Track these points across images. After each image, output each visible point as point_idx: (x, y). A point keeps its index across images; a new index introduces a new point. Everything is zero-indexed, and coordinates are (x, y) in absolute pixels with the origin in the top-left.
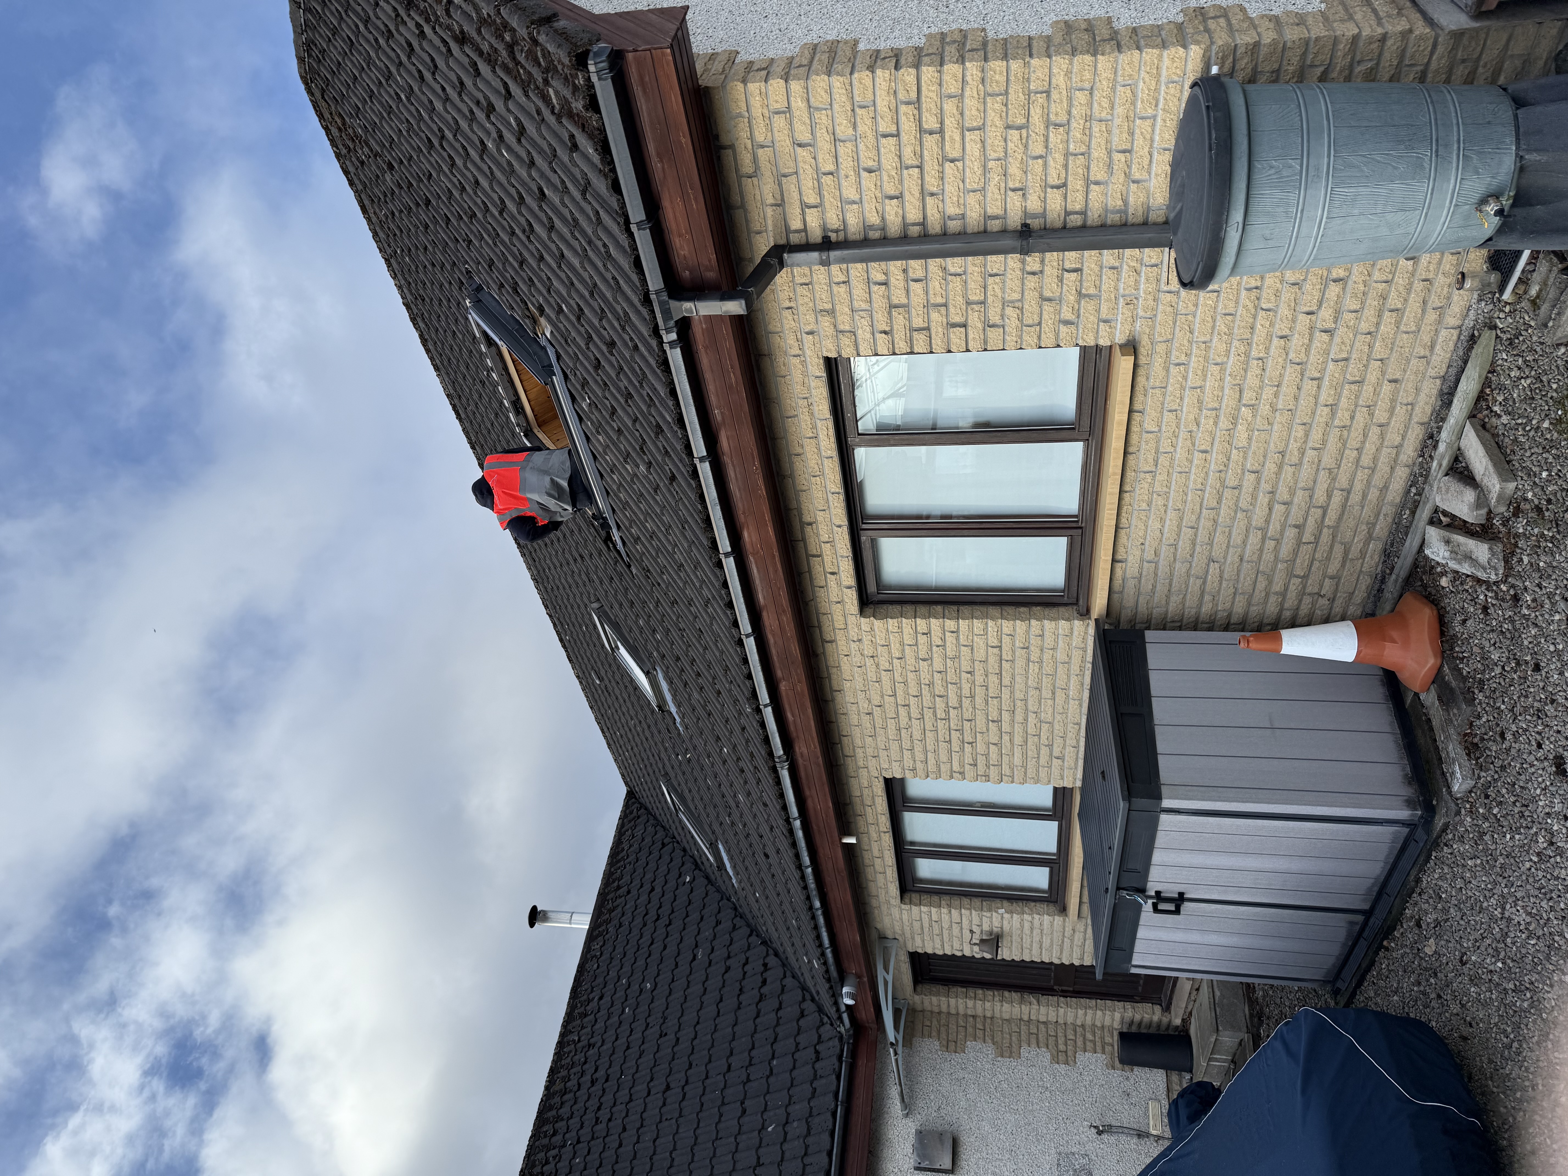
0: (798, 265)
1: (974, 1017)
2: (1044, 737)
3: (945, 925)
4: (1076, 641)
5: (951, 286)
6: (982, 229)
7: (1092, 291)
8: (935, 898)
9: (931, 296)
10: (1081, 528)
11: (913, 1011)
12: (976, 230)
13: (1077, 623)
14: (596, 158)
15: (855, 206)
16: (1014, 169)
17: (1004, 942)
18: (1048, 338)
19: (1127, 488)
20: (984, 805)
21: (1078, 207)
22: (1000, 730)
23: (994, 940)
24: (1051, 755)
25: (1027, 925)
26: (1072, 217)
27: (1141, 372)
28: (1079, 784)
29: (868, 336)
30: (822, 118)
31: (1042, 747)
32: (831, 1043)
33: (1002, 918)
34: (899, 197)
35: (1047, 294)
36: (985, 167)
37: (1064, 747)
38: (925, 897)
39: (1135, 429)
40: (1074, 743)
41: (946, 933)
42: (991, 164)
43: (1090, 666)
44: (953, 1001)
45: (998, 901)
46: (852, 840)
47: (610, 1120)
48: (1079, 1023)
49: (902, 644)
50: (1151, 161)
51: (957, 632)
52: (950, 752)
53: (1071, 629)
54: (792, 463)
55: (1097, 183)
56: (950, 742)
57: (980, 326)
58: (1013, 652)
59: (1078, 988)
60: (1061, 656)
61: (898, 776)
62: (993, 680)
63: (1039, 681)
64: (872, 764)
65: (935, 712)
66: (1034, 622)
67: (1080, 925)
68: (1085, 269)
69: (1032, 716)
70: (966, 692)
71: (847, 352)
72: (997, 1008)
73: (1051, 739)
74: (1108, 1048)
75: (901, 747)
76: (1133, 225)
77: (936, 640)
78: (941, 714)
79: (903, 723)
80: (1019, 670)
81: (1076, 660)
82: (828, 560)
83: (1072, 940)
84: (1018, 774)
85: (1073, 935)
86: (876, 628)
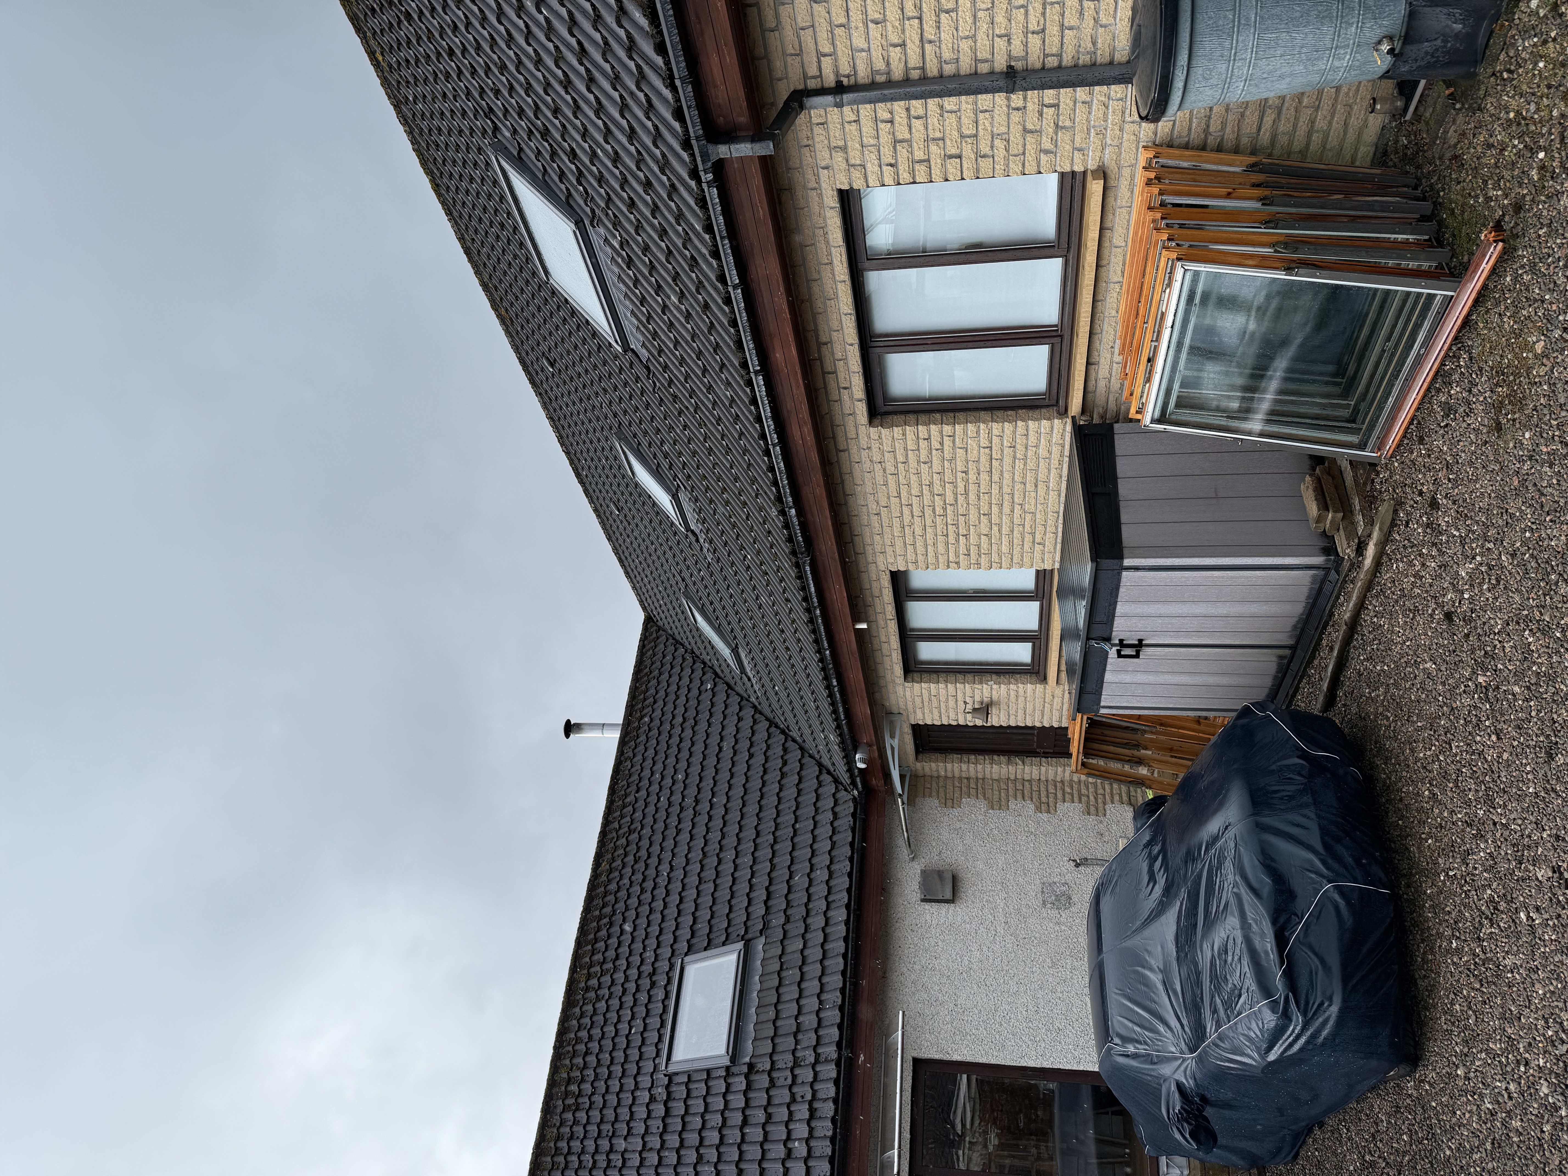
0: (815, 108)
1: (968, 779)
2: (1027, 527)
4: (1056, 437)
5: (947, 123)
6: (973, 71)
7: (1068, 123)
8: (935, 676)
9: (930, 131)
10: (1061, 336)
11: (916, 775)
12: (968, 72)
13: (1057, 422)
14: (644, 22)
15: (864, 54)
16: (1000, 19)
17: (994, 711)
18: (1031, 167)
19: (1099, 298)
20: (978, 591)
21: (1054, 50)
22: (990, 522)
23: (985, 709)
24: (1034, 542)
25: (1013, 694)
26: (1049, 59)
27: (1111, 194)
28: (1057, 566)
29: (876, 168)
31: (1026, 535)
32: (846, 806)
33: (992, 689)
34: (903, 45)
35: (1030, 126)
36: (975, 16)
37: (1045, 534)
38: (925, 676)
39: (1105, 245)
40: (1054, 530)
41: (943, 705)
42: (980, 14)
43: (1068, 459)
44: (949, 766)
45: (988, 675)
46: (864, 626)
47: (654, 888)
48: (1058, 779)
49: (906, 449)
50: (1116, 8)
51: (953, 436)
52: (947, 544)
53: (1052, 427)
54: (809, 288)
55: (1071, 28)
56: (947, 535)
57: (973, 156)
58: (1002, 451)
59: (1057, 749)
60: (1042, 452)
61: (902, 569)
62: (984, 477)
63: (1024, 476)
64: (880, 559)
65: (934, 509)
66: (1020, 423)
67: (1058, 691)
68: (1061, 104)
69: (1017, 508)
70: (961, 490)
71: (858, 184)
72: (988, 770)
73: (1034, 527)
74: (1084, 799)
75: (905, 543)
76: (1101, 65)
77: (935, 444)
78: (939, 511)
79: (907, 522)
80: (1007, 467)
81: (1055, 455)
82: (841, 375)
83: (1052, 705)
84: (1005, 561)
85: (1052, 700)
86: (883, 436)
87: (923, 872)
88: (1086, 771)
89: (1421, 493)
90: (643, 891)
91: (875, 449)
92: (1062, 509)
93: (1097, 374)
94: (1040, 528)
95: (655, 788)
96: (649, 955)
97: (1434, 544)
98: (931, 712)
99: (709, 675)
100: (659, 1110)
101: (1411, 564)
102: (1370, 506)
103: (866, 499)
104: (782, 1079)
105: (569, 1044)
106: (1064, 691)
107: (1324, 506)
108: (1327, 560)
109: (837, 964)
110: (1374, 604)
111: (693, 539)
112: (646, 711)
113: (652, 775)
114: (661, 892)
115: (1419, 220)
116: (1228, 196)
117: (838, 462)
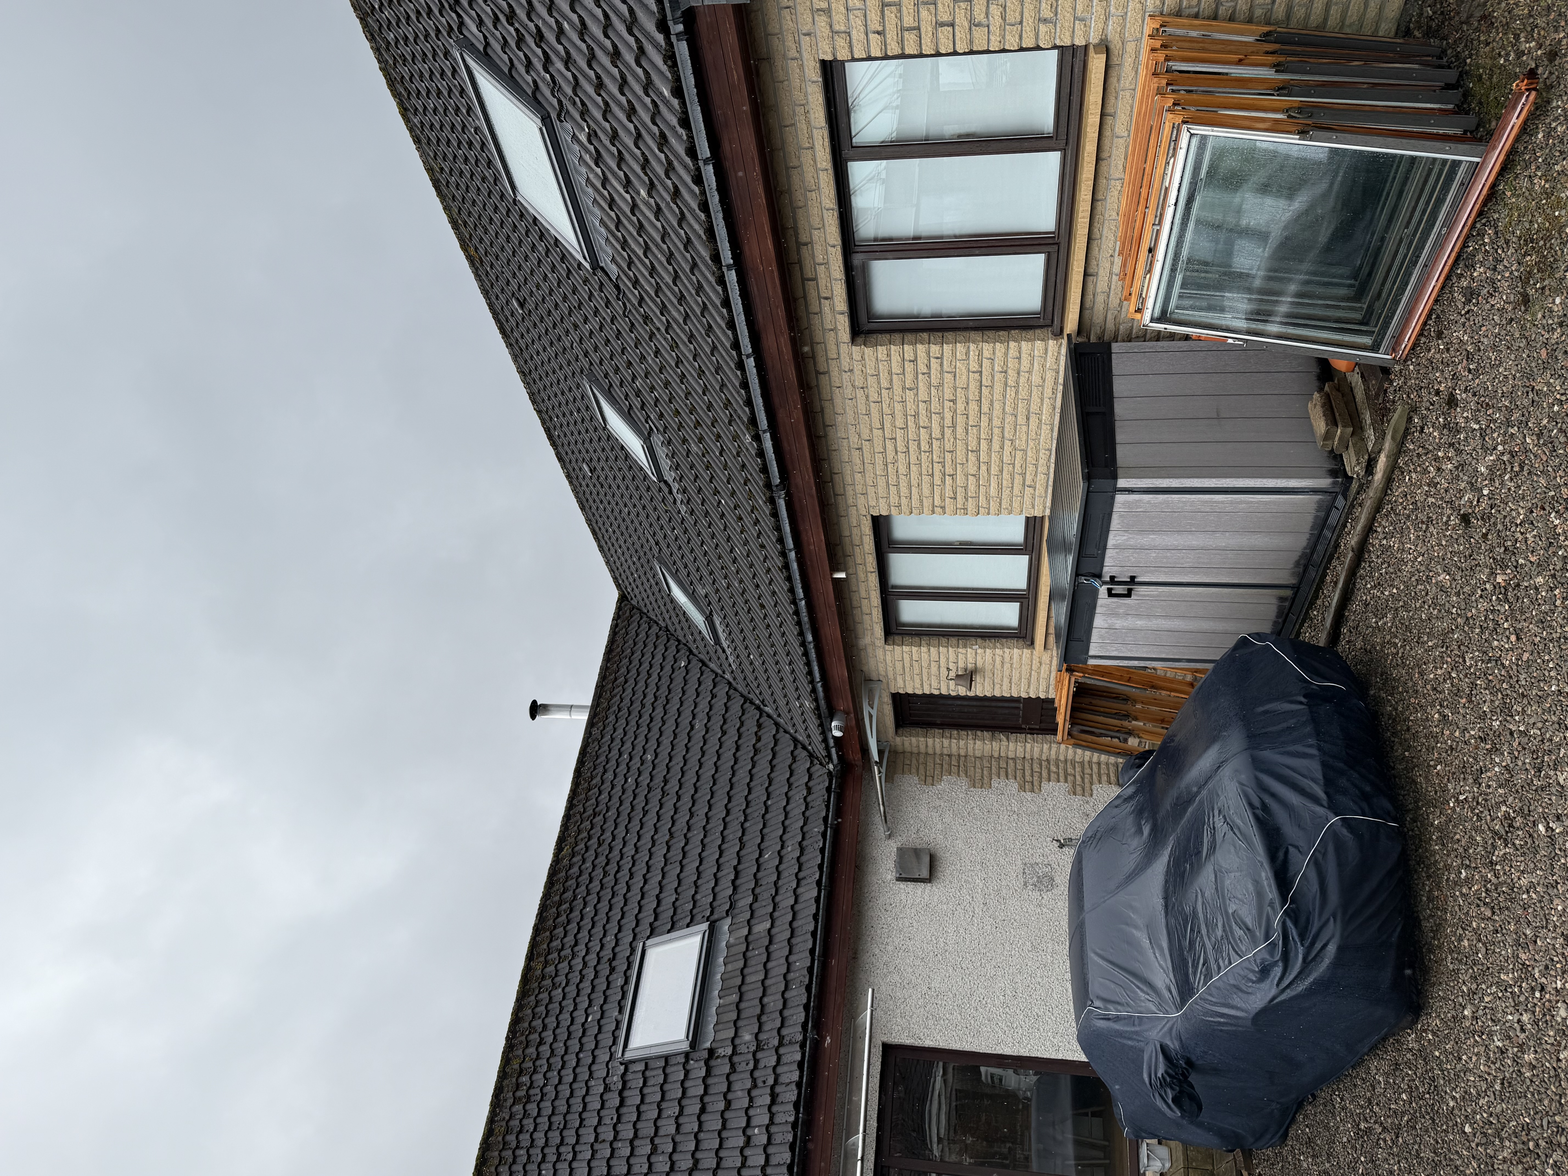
1: (950, 756)
2: (1018, 466)
3: (925, 664)
4: (1050, 361)
8: (917, 639)
10: (1057, 245)
11: (896, 751)
13: (1051, 342)
17: (978, 678)
18: (1029, 40)
19: (1099, 195)
20: (964, 543)
22: (978, 459)
23: (969, 676)
24: (1024, 483)
25: (998, 659)
27: (1113, 73)
28: (1048, 512)
29: (863, 36)
31: (1016, 476)
32: (820, 780)
33: (976, 654)
37: (1036, 475)
38: (907, 639)
39: (1106, 133)
40: (1045, 473)
41: (925, 671)
43: (1062, 387)
44: (930, 741)
45: (973, 639)
46: (842, 575)
47: (617, 872)
48: (1044, 758)
49: (890, 373)
51: (940, 358)
52: (932, 485)
53: (1046, 349)
54: (789, 177)
56: (932, 475)
57: (966, 24)
58: (993, 377)
59: (1043, 726)
60: (1036, 379)
61: (884, 513)
62: (973, 406)
63: (1016, 407)
64: (861, 500)
65: (919, 444)
66: (1012, 344)
67: (1046, 657)
69: (1007, 443)
70: (948, 422)
71: (843, 54)
72: (970, 746)
73: (1024, 466)
74: (1070, 778)
75: (887, 482)
77: (922, 368)
78: (924, 446)
79: (890, 458)
80: (997, 396)
81: (1049, 383)
82: (822, 282)
83: (1039, 673)
84: (993, 506)
85: (1039, 668)
86: (866, 357)
87: (899, 850)
88: (1072, 741)
89: (1438, 393)
90: (605, 874)
91: (857, 372)
92: (1054, 445)
93: (1095, 287)
94: (1031, 469)
95: (623, 768)
96: (610, 939)
97: (1451, 445)
98: (912, 679)
99: (683, 652)
100: (613, 1100)
101: (1426, 471)
102: (1382, 420)
103: (846, 431)
104: (744, 1064)
105: (522, 1035)
106: (1052, 657)
107: (1332, 420)
108: (1334, 483)
109: (804, 943)
110: (1383, 525)
111: (666, 490)
112: (616, 691)
113: (620, 756)
114: (624, 875)
115: (1443, 88)
116: (1240, 62)
117: (818, 386)
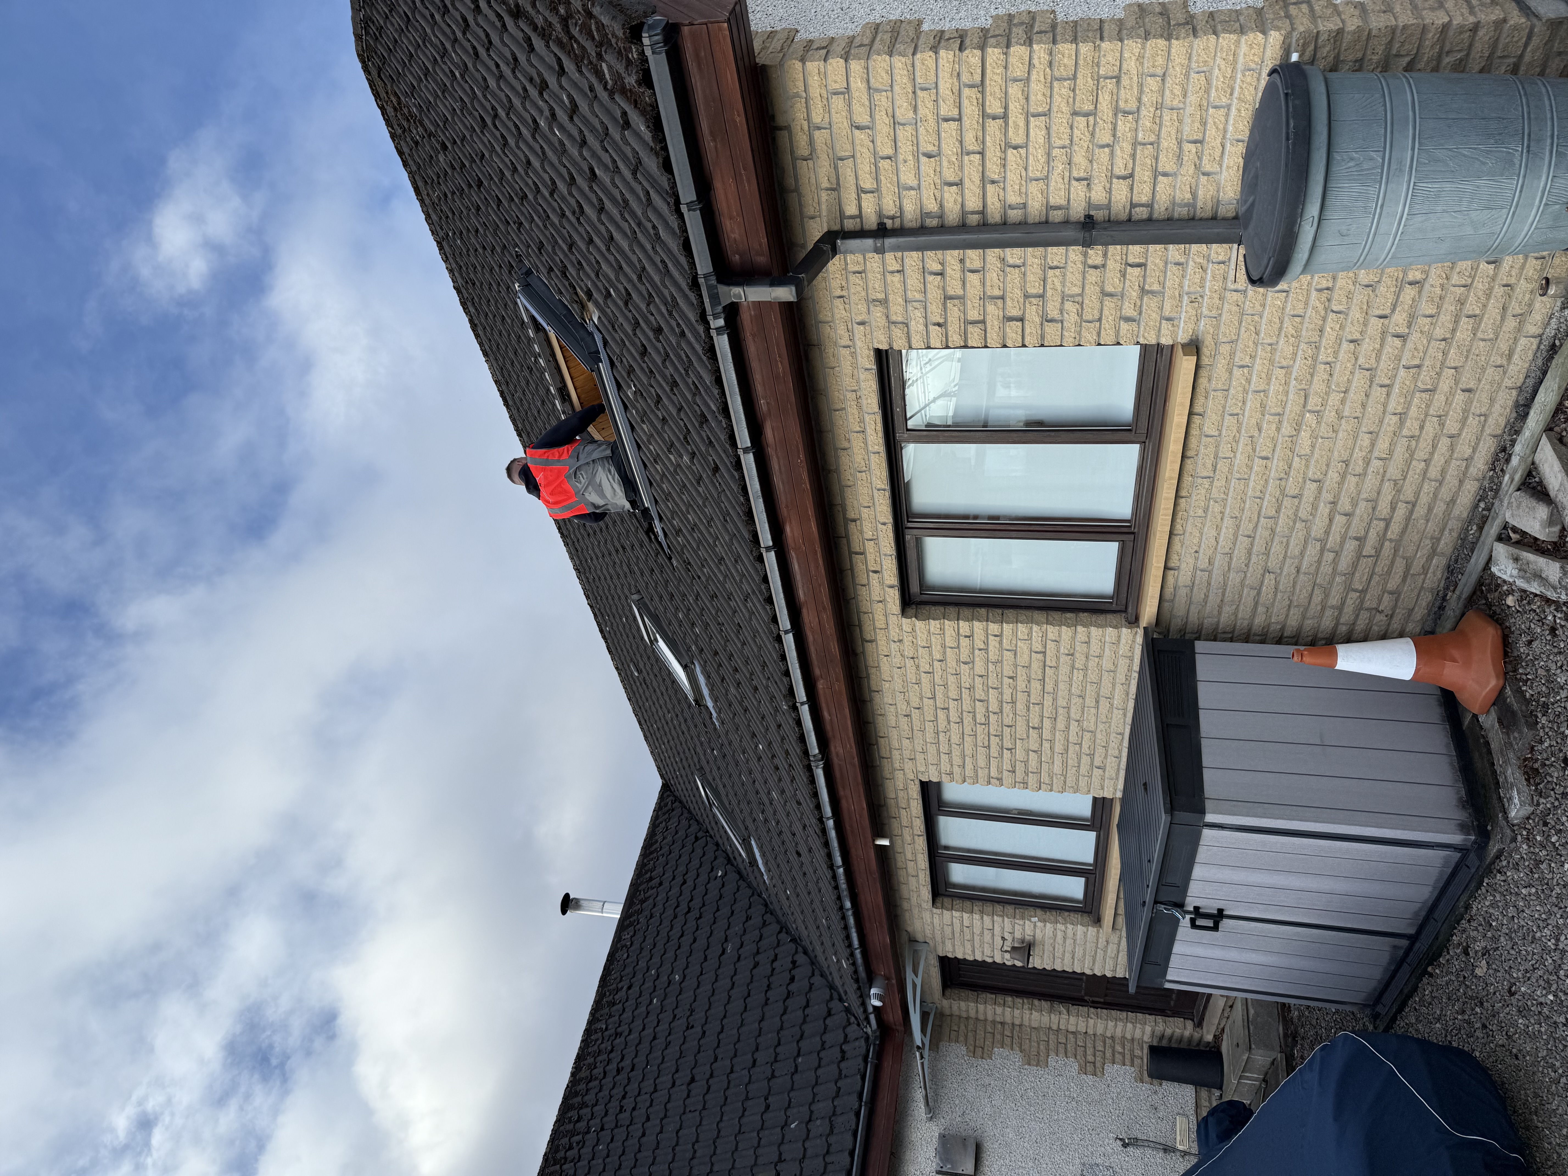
0: (852, 252)
1: (1003, 1024)
2: (1085, 746)
3: (977, 931)
4: (1123, 649)
5: (1009, 278)
6: (1044, 219)
7: (1156, 287)
8: (968, 904)
9: (988, 288)
10: (1133, 533)
11: (941, 1015)
12: (1037, 221)
13: (1125, 631)
14: (648, 136)
15: (913, 192)
16: (1079, 158)
17: (1036, 952)
18: (1108, 336)
19: (1183, 493)
20: (1021, 812)
21: (1144, 199)
22: (1041, 737)
23: (1026, 948)
24: (1092, 764)
25: (1060, 935)
26: (1137, 209)
27: (1203, 373)
28: (1119, 795)
29: (922, 328)
30: (882, 100)
31: (1084, 757)
32: (857, 1043)
33: (1035, 926)
34: (959, 184)
35: (1109, 289)
36: (1049, 154)
37: (1106, 757)
38: (957, 902)
39: (1194, 432)
40: (1116, 753)
41: (977, 938)
42: (1056, 152)
43: (1136, 675)
44: (981, 1007)
45: (1031, 909)
46: (885, 842)
48: (1109, 1034)
50: (1223, 153)
51: (1000, 636)
52: (989, 757)
53: (1119, 637)
54: (837, 458)
55: (1165, 175)
56: (989, 747)
57: (1038, 320)
58: (1058, 658)
59: (1109, 999)
60: (1107, 664)
61: (935, 780)
62: (1036, 686)
63: (1083, 690)
64: (908, 766)
65: (974, 716)
66: (1080, 629)
67: (1114, 937)
68: (1149, 264)
69: (1074, 723)
70: (1007, 697)
71: (898, 344)
72: (1026, 1016)
73: (1093, 748)
74: (1137, 1063)
75: (939, 751)
76: (1201, 219)
77: (979, 644)
78: (980, 718)
79: (942, 726)
80: (1062, 677)
81: (1123, 669)
82: (871, 557)
83: (1105, 952)
84: (1057, 783)
85: (1106, 947)
86: (917, 629)
87: (942, 1136)
91: (907, 643)
92: (1128, 731)
93: (1176, 581)
95: (649, 986)
98: (962, 945)
99: (722, 856)
103: (894, 698)
106: (1120, 938)
108: (1470, 841)
113: (648, 970)
117: (863, 653)
